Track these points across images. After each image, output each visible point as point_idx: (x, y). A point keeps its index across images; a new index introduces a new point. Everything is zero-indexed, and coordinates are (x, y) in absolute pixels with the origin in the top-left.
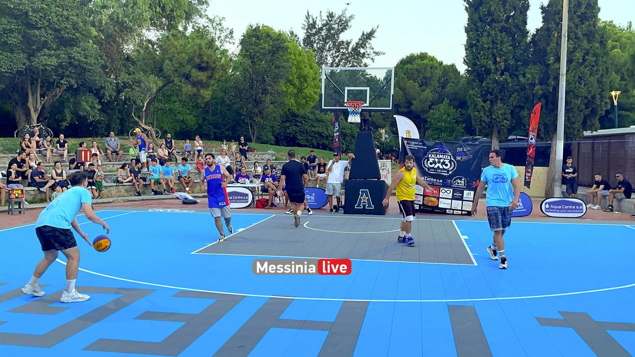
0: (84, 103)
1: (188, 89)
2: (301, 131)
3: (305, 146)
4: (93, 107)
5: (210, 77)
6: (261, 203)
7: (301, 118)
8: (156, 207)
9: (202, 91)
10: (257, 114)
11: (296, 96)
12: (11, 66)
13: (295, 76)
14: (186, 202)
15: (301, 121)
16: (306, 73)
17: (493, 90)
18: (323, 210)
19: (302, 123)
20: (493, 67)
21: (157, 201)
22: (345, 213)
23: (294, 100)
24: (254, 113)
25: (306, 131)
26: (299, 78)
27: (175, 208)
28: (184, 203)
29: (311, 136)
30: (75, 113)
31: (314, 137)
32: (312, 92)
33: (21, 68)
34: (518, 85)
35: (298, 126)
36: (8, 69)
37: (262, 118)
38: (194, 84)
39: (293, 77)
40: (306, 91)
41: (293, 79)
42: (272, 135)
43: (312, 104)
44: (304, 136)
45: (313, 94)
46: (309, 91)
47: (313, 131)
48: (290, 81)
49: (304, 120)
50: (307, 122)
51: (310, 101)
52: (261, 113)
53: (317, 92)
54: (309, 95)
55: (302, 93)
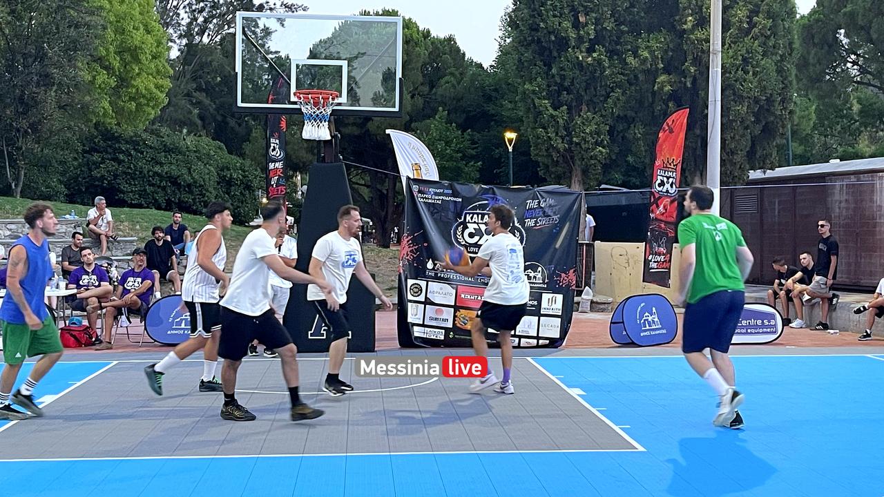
2: (125, 173)
3: (140, 206)
6: (74, 336)
7: (127, 142)
10: (26, 132)
11: (116, 91)
13: (112, 49)
15: (127, 150)
16: (137, 43)
17: (572, 83)
19: (131, 155)
20: (573, 35)
23: (110, 103)
24: (18, 130)
25: (141, 172)
26: (119, 53)
29: (153, 185)
31: (159, 187)
32: (152, 86)
34: (622, 74)
35: (120, 162)
37: (38, 142)
39: (107, 50)
40: (137, 82)
41: (107, 55)
42: (61, 182)
43: (153, 114)
44: (135, 185)
45: (155, 90)
46: (144, 83)
47: (156, 173)
48: (100, 60)
49: (134, 149)
50: (142, 153)
51: (148, 105)
52: (35, 130)
53: (162, 86)
54: (144, 91)
55: (127, 87)
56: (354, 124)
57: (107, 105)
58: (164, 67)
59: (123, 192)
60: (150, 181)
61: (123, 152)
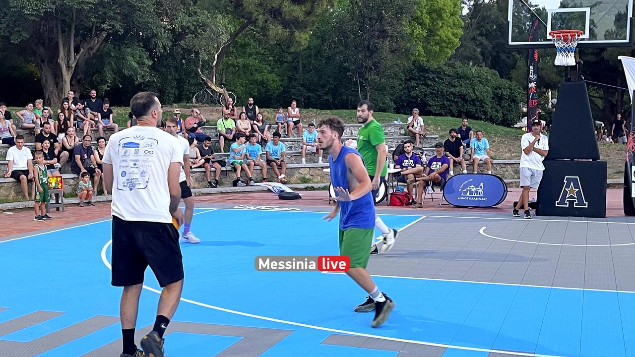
0: (130, 58)
1: (276, 31)
2: (432, 93)
3: (440, 115)
4: (141, 64)
5: (308, 13)
6: (399, 199)
7: (433, 73)
8: (242, 204)
9: (297, 33)
10: (371, 68)
11: (427, 39)
12: (36, 6)
13: (424, 11)
14: (283, 196)
15: (433, 78)
16: (441, 6)
18: (497, 210)
19: (435, 81)
21: (241, 195)
22: (537, 214)
23: (423, 47)
24: (366, 68)
25: (442, 93)
26: (429, 13)
27: (270, 204)
28: (281, 198)
29: (449, 101)
30: (118, 73)
31: (453, 102)
32: (450, 34)
33: (50, 8)
35: (428, 86)
36: (34, 10)
37: (378, 75)
38: (285, 24)
39: (421, 12)
40: (440, 32)
41: (422, 15)
42: (391, 100)
43: (450, 53)
44: (437, 101)
45: (452, 37)
46: (445, 33)
47: (451, 92)
48: (416, 19)
49: (437, 77)
50: (443, 80)
51: (447, 47)
52: (376, 67)
53: (457, 34)
54: (445, 38)
55: (434, 36)
56: (592, 54)
57: (420, 48)
58: (458, 20)
59: (430, 106)
60: (447, 98)
61: (430, 79)
